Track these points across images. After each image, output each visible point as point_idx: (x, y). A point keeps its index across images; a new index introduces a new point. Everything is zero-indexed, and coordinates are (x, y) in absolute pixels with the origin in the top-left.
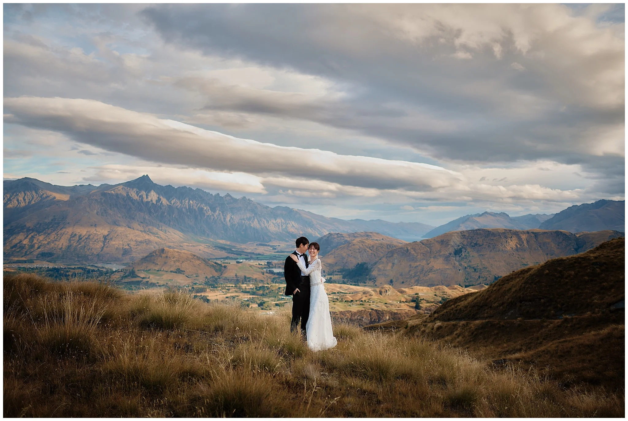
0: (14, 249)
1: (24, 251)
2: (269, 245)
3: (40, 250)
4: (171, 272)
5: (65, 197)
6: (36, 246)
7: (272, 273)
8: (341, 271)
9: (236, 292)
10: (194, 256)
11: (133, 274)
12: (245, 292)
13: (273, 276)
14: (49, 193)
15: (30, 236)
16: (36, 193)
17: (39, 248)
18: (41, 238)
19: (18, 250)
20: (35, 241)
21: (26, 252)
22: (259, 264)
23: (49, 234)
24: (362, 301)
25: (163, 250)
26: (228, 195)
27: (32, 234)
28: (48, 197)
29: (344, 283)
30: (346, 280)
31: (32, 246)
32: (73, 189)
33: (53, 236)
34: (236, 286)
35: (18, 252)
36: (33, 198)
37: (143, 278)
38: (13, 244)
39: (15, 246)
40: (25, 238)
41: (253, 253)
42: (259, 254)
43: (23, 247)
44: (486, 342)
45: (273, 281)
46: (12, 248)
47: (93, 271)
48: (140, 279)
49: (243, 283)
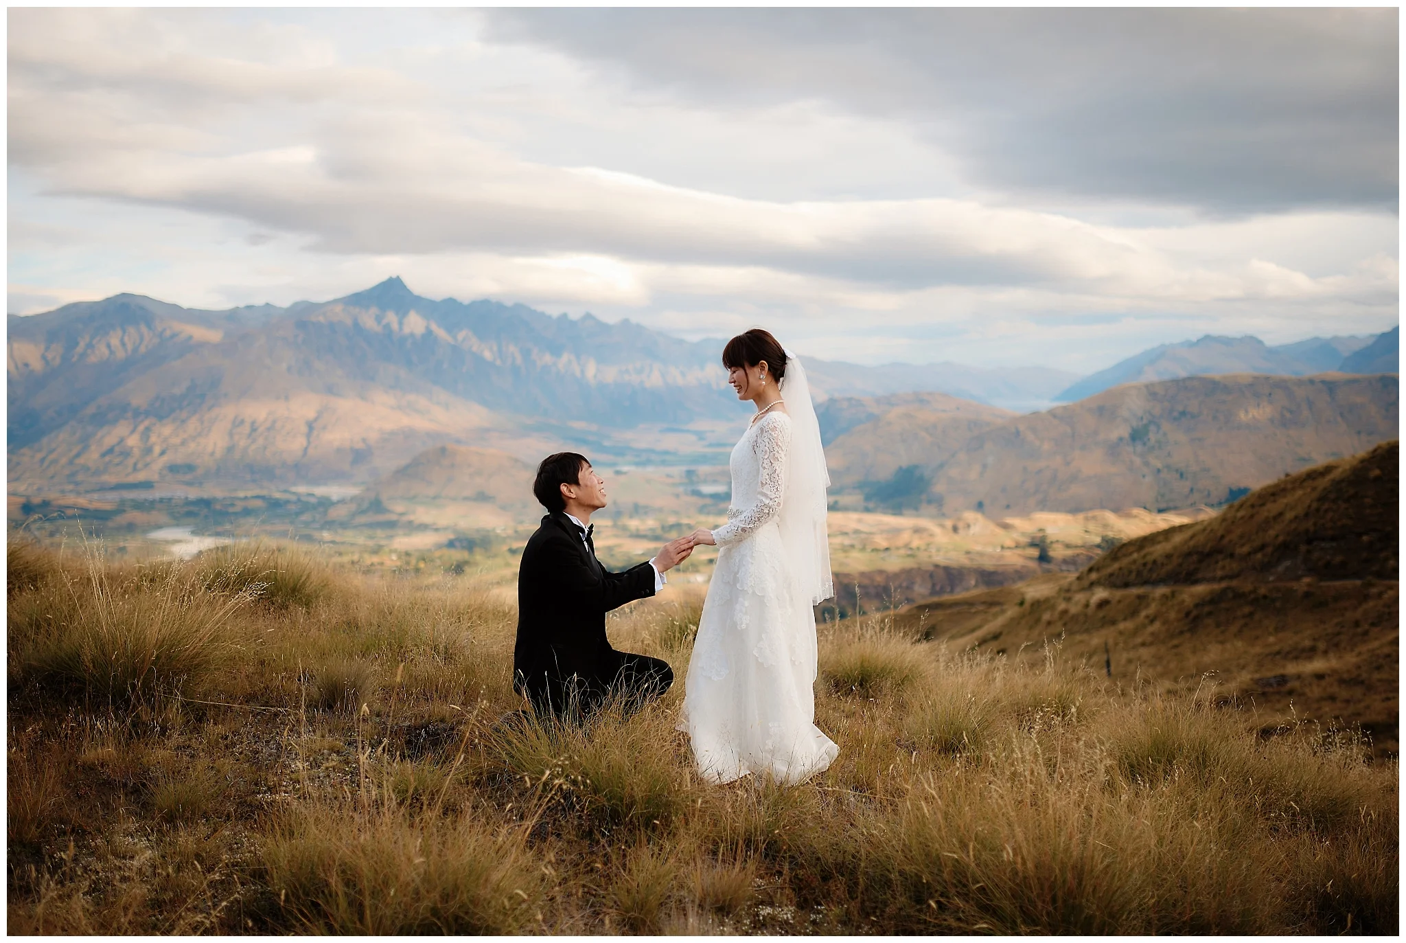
0: (107, 459)
1: (131, 461)
2: (688, 431)
3: (165, 458)
4: (466, 499)
5: (215, 336)
6: (157, 450)
7: (697, 493)
8: (860, 486)
9: (616, 536)
10: (516, 460)
11: (377, 506)
12: (638, 536)
13: (701, 502)
14: (177, 326)
15: (141, 428)
16: (149, 326)
17: (163, 453)
18: (167, 430)
19: (117, 460)
20: (153, 439)
21: (135, 464)
22: (668, 476)
23: (183, 421)
24: (911, 549)
25: (443, 451)
26: (588, 316)
27: (147, 423)
28: (174, 336)
29: (867, 510)
30: (871, 505)
31: (149, 450)
32: (232, 316)
33: (193, 425)
34: (615, 526)
35: (118, 464)
36: (142, 339)
37: (402, 514)
38: (105, 448)
39: (110, 451)
40: (133, 432)
41: (652, 451)
42: (666, 453)
43: (126, 454)
44: (1223, 632)
45: (702, 510)
46: (104, 455)
47: (287, 502)
48: (394, 517)
49: (631, 517)
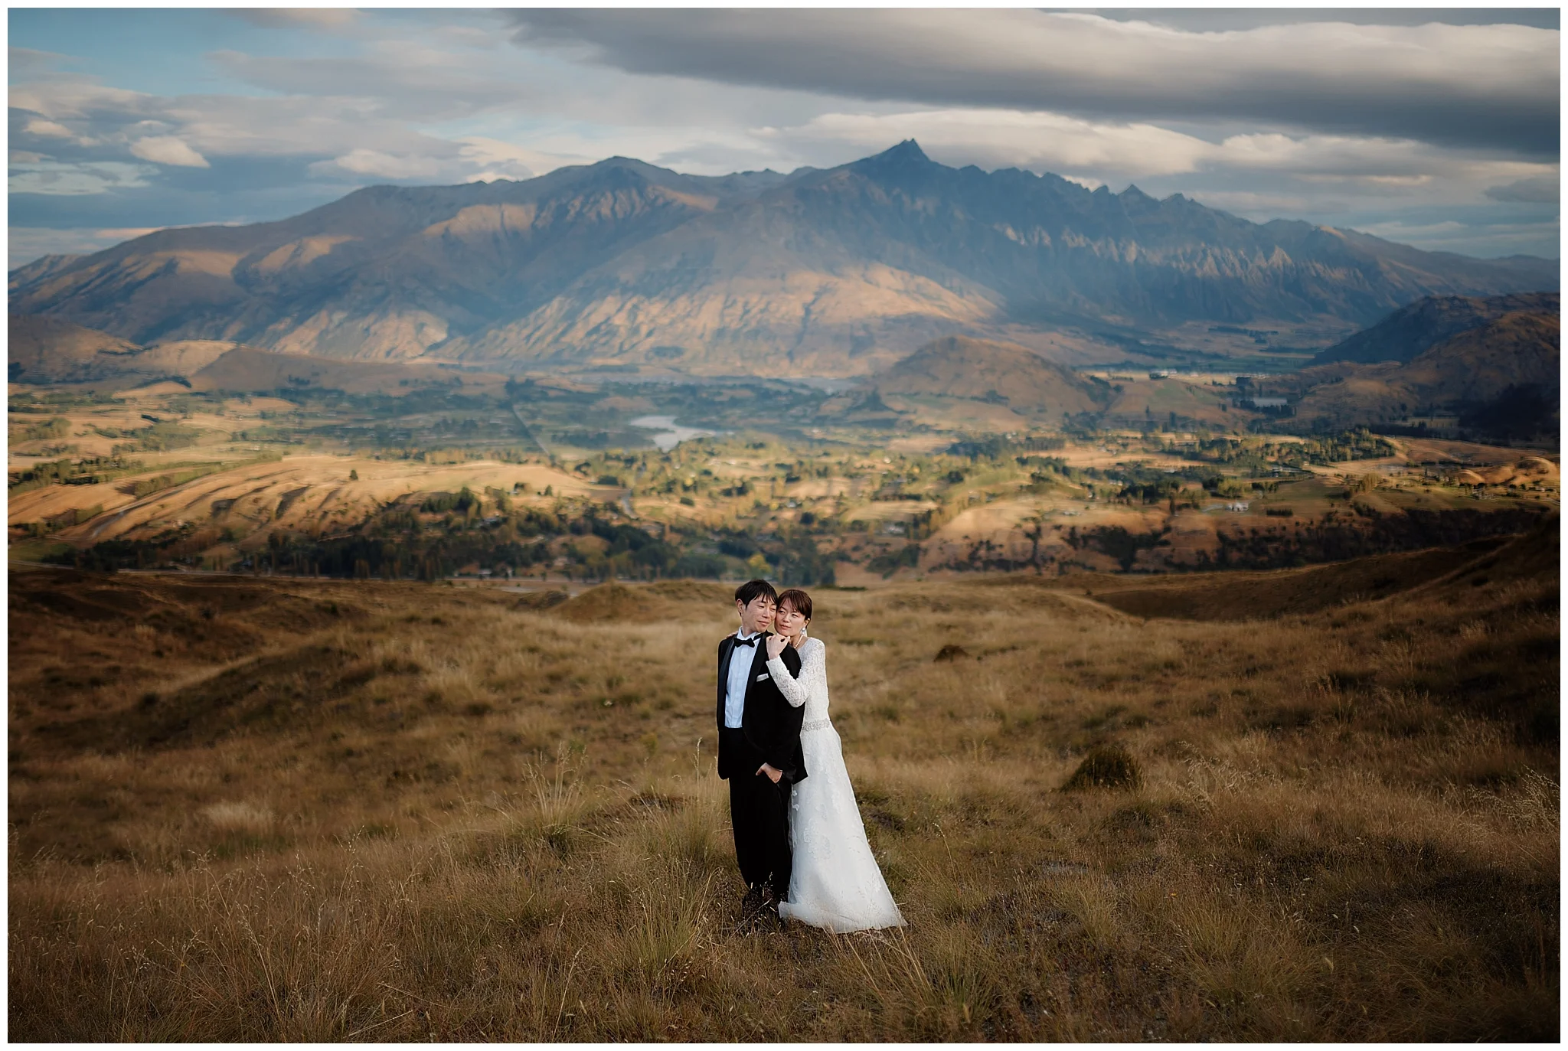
0: (594, 337)
1: (617, 342)
2: (1245, 332)
3: (652, 339)
4: (974, 398)
5: (708, 204)
6: (644, 330)
7: (1250, 407)
8: (1453, 408)
9: (1146, 451)
10: (1035, 357)
11: (874, 402)
12: (1172, 452)
13: (1250, 416)
14: (671, 194)
15: (629, 306)
16: (641, 194)
17: (650, 334)
18: (655, 308)
19: (603, 340)
20: (641, 318)
21: (622, 344)
22: (1214, 383)
23: (673, 300)
24: (1513, 487)
25: (952, 342)
26: (1133, 190)
27: (634, 300)
28: (667, 204)
29: (1463, 438)
30: (1467, 431)
31: (635, 331)
32: (729, 182)
33: (682, 304)
34: (1145, 438)
35: (604, 344)
36: (633, 207)
37: (901, 412)
38: (591, 326)
39: (596, 329)
40: (619, 310)
41: (1200, 353)
42: (1216, 356)
43: (612, 332)
45: (1253, 427)
46: (589, 334)
47: (778, 393)
48: (890, 415)
49: (1165, 430)
